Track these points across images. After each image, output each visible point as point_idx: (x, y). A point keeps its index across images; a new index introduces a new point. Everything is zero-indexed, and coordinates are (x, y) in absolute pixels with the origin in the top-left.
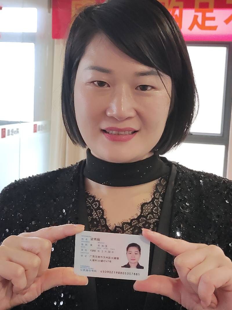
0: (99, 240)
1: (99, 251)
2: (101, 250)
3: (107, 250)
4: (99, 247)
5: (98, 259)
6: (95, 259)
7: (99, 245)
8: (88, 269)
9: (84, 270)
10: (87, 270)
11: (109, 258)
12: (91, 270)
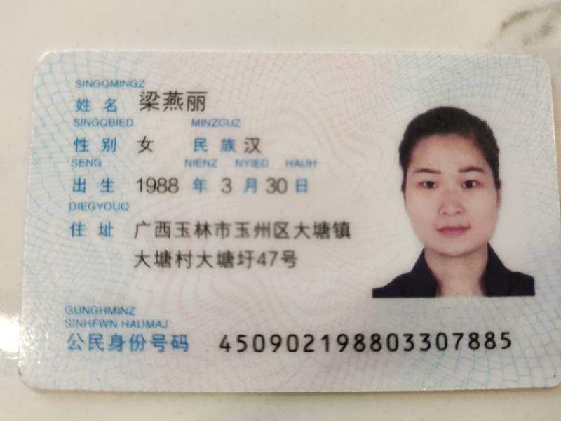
0: (197, 101)
1: (199, 185)
2: (214, 178)
3: (261, 175)
4: (200, 154)
5: (196, 245)
6: (176, 245)
7: (200, 143)
8: (125, 333)
9: (95, 341)
10: (117, 342)
11: (281, 230)
12: (148, 334)
